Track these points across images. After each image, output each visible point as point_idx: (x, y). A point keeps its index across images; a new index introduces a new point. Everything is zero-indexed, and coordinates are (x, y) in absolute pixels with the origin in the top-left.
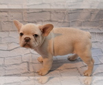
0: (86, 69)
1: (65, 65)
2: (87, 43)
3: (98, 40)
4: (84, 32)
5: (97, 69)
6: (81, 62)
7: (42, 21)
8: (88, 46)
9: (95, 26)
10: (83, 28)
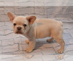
0: (59, 48)
1: (44, 45)
2: (60, 29)
3: (68, 28)
4: (58, 21)
5: (67, 48)
6: (56, 43)
7: (28, 14)
8: (60, 32)
9: (66, 17)
10: (57, 19)
